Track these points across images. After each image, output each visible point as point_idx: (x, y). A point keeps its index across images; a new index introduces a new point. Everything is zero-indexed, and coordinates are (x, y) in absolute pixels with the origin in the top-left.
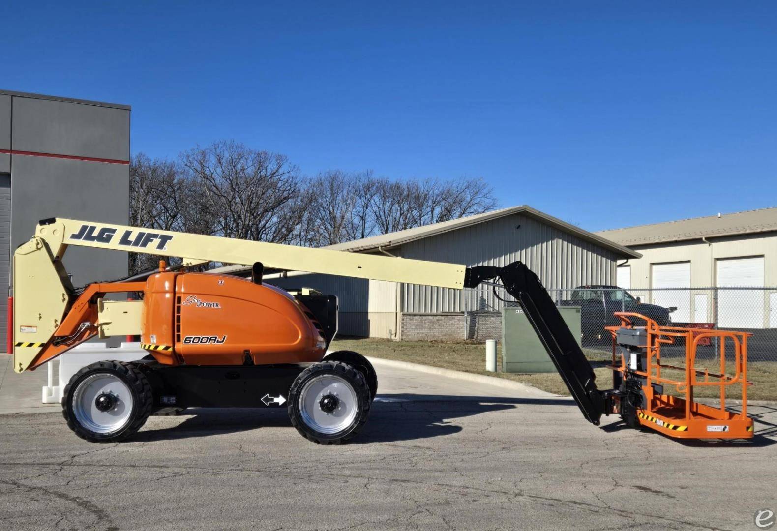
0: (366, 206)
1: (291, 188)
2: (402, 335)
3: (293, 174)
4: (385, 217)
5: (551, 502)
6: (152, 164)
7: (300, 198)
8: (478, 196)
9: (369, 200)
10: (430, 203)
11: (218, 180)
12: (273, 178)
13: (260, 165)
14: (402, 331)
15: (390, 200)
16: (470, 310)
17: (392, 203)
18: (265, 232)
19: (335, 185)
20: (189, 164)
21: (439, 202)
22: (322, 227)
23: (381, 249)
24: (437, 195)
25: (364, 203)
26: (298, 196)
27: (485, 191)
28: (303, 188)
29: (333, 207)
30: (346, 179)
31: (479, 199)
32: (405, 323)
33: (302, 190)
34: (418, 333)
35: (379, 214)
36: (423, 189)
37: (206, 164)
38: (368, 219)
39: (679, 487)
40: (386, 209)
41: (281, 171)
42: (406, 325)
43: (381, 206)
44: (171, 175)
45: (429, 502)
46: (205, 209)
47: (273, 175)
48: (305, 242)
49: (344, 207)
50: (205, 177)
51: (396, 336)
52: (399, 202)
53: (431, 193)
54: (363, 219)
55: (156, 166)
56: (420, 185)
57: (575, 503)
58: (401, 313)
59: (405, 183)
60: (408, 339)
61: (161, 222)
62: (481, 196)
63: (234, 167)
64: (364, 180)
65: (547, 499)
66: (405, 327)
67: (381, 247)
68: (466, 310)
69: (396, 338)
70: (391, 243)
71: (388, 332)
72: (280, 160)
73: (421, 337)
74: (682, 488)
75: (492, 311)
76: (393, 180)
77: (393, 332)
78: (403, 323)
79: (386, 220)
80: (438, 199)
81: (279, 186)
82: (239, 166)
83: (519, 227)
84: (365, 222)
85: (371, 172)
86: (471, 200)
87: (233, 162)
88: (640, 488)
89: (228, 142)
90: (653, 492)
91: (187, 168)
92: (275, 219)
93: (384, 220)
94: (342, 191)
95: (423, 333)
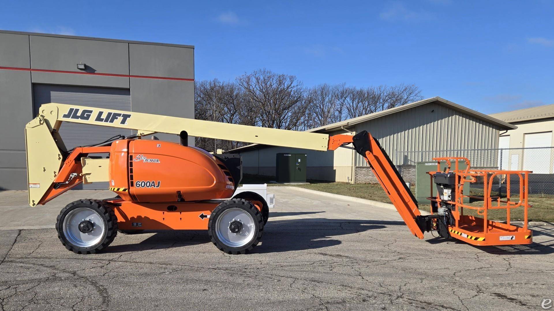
0: (342, 104)
1: (298, 95)
2: (355, 180)
3: (299, 87)
4: (354, 111)
5: (424, 305)
6: (221, 85)
7: (304, 101)
8: (412, 96)
9: (344, 101)
10: (381, 101)
11: (258, 93)
12: (288, 90)
13: (280, 83)
14: (356, 178)
15: (357, 101)
16: (399, 165)
17: (358, 102)
18: (284, 121)
19: (324, 92)
20: (241, 84)
21: (387, 100)
22: (317, 118)
23: (343, 128)
24: (386, 96)
25: (340, 103)
26: (303, 100)
27: (416, 92)
28: (305, 95)
29: (323, 106)
30: (331, 88)
31: (412, 97)
32: (357, 173)
33: (305, 96)
34: (365, 179)
35: (350, 109)
36: (377, 92)
37: (250, 83)
38: (343, 112)
39: (531, 295)
40: (354, 105)
41: (292, 85)
42: (358, 174)
43: (351, 104)
44: (232, 91)
45: (330, 301)
46: (250, 110)
47: (288, 88)
48: (307, 128)
49: (330, 105)
50: (250, 91)
51: (351, 181)
52: (362, 101)
53: (382, 95)
54: (340, 112)
55: (224, 85)
56: (375, 90)
57: (443, 306)
58: (355, 167)
59: (366, 90)
60: (359, 183)
61: (228, 118)
62: (414, 95)
63: (266, 84)
64: (341, 89)
65: (421, 302)
66: (357, 175)
67: (343, 126)
68: (396, 164)
69: (352, 182)
70: (349, 124)
71: (347, 178)
72: (292, 79)
73: (368, 181)
74: (533, 296)
75: (413, 165)
76: (358, 88)
77: (350, 178)
78: (356, 173)
79: (354, 112)
80: (386, 98)
81: (291, 95)
82: (269, 83)
83: (433, 111)
84: (341, 113)
85: (345, 84)
86: (407, 98)
87: (265, 82)
88: (499, 295)
89: (262, 70)
90: (509, 299)
91: (240, 86)
92: (290, 114)
93: (353, 112)
94: (328, 96)
95: (368, 179)
